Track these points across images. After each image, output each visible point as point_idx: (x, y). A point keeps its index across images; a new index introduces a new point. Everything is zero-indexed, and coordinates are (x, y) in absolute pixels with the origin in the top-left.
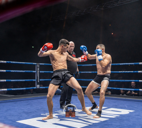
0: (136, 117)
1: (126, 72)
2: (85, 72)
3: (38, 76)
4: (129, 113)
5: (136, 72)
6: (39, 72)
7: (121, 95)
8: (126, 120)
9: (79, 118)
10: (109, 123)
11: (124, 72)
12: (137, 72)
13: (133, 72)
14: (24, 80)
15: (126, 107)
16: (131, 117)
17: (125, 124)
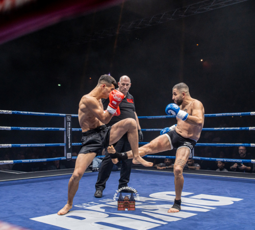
0: (246, 210)
1: (227, 128)
2: (152, 130)
3: (69, 138)
4: (233, 203)
5: (245, 128)
6: (71, 130)
7: (218, 170)
8: (227, 216)
9: (143, 212)
10: (197, 222)
11: (223, 128)
12: (247, 128)
13: (239, 128)
14: (44, 145)
15: (227, 192)
16: (236, 211)
17: (225, 223)
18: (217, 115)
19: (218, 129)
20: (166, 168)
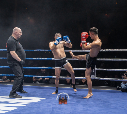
0: (47, 104)
1: (40, 58)
4: (40, 100)
5: (50, 59)
8: (36, 107)
10: (18, 112)
11: (38, 58)
12: (51, 59)
13: (47, 59)
15: (38, 95)
16: (41, 104)
17: (34, 112)
18: (34, 50)
19: (35, 58)
20: (3, 82)
